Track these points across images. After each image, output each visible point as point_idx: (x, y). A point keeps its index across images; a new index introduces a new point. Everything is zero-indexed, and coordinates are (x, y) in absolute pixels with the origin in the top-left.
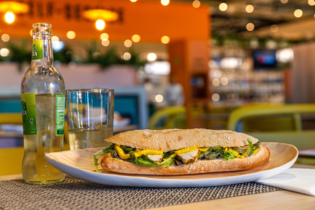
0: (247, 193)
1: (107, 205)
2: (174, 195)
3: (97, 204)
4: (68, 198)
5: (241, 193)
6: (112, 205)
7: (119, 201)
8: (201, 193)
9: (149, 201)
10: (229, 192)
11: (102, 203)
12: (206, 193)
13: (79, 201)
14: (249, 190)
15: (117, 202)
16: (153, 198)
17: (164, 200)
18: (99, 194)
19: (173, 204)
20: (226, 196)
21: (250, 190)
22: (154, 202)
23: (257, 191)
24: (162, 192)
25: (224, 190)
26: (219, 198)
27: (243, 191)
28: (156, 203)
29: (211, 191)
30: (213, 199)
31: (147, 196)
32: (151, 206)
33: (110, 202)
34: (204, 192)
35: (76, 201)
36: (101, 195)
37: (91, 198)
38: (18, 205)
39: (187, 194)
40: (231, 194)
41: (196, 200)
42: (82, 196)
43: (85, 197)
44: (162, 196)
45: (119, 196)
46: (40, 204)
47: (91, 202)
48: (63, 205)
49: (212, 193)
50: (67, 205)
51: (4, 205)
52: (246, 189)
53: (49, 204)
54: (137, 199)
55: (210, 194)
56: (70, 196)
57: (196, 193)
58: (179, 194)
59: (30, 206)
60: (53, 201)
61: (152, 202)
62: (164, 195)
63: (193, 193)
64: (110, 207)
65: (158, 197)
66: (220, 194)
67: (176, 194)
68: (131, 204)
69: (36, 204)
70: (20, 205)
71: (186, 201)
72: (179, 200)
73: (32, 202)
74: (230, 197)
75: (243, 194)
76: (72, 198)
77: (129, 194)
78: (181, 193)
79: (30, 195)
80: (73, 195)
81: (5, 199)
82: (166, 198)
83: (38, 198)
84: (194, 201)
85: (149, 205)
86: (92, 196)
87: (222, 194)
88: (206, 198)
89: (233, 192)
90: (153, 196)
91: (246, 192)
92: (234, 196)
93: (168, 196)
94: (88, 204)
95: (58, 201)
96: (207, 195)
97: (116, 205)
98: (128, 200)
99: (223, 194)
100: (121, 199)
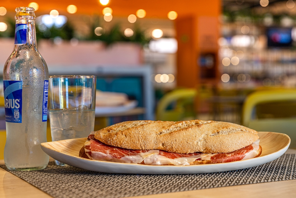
0: (270, 180)
1: (135, 188)
2: (199, 181)
3: (125, 186)
4: (98, 180)
5: (264, 180)
6: (140, 188)
7: (146, 185)
8: (225, 179)
9: (175, 186)
10: (252, 179)
11: (131, 186)
12: (230, 179)
13: (109, 183)
14: (272, 177)
15: (144, 185)
16: (179, 183)
17: (189, 184)
18: (128, 178)
19: (197, 189)
20: (249, 182)
21: (274, 178)
22: (179, 186)
23: (280, 178)
24: (188, 177)
25: (248, 177)
26: (242, 184)
27: (267, 178)
28: (181, 188)
29: (235, 178)
30: (236, 185)
31: (173, 181)
32: (177, 190)
33: (138, 185)
34: (228, 178)
35: (106, 183)
36: (129, 179)
37: (120, 181)
38: (52, 185)
39: (211, 180)
40: (254, 181)
41: (220, 186)
42: (111, 179)
43: (114, 180)
44: (187, 180)
45: (146, 180)
46: (72, 186)
47: (120, 185)
48: (94, 187)
49: (236, 179)
50: (98, 187)
51: (40, 185)
52: (269, 177)
53: (81, 185)
54: (163, 183)
55: (233, 180)
56: (100, 178)
57: (221, 179)
58: (204, 180)
59: (63, 186)
60: (85, 183)
61: (178, 186)
62: (189, 180)
63: (217, 179)
64: (138, 189)
65: (184, 182)
66: (243, 180)
67: (201, 180)
68: (158, 187)
69: (69, 185)
70: (55, 185)
71: (210, 186)
72: (203, 185)
73: (65, 184)
74: (253, 183)
75: (266, 181)
76: (102, 180)
77: (156, 178)
78: (206, 179)
79: (63, 177)
80: (103, 178)
81: (40, 180)
82: (191, 183)
83: (70, 180)
84: (218, 186)
85: (174, 188)
86: (121, 180)
87: (245, 181)
88: (230, 184)
89: (256, 179)
90: (179, 180)
91: (268, 179)
92: (256, 183)
93: (193, 181)
94: (117, 186)
95: (89, 183)
96: (230, 181)
97: (144, 188)
98: (155, 184)
99: (247, 181)
100: (148, 183)
